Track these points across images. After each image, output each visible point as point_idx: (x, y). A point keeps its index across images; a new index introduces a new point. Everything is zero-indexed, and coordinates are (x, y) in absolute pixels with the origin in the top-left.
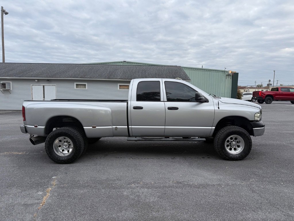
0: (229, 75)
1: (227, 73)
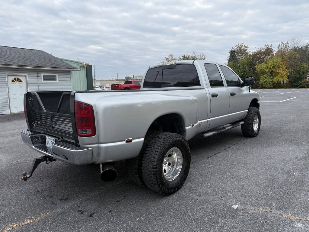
0: (83, 67)
1: (80, 65)
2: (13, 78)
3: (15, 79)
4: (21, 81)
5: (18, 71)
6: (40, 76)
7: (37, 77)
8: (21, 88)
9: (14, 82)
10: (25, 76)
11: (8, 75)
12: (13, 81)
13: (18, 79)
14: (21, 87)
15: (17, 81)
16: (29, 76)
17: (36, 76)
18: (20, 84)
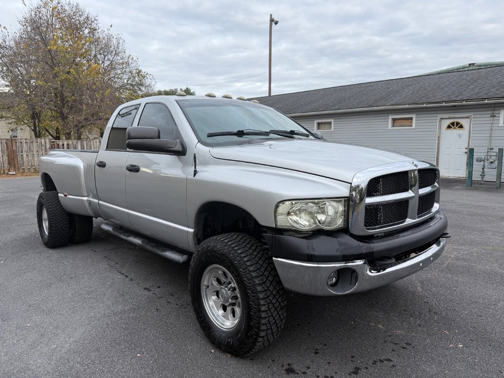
2: (449, 122)
3: (453, 124)
4: (461, 127)
5: (455, 110)
6: (497, 115)
7: (492, 119)
8: (460, 138)
9: (451, 128)
10: (469, 117)
11: (442, 119)
12: (449, 127)
13: (458, 124)
14: (460, 136)
15: (455, 127)
16: (474, 116)
17: (489, 116)
18: (460, 131)
